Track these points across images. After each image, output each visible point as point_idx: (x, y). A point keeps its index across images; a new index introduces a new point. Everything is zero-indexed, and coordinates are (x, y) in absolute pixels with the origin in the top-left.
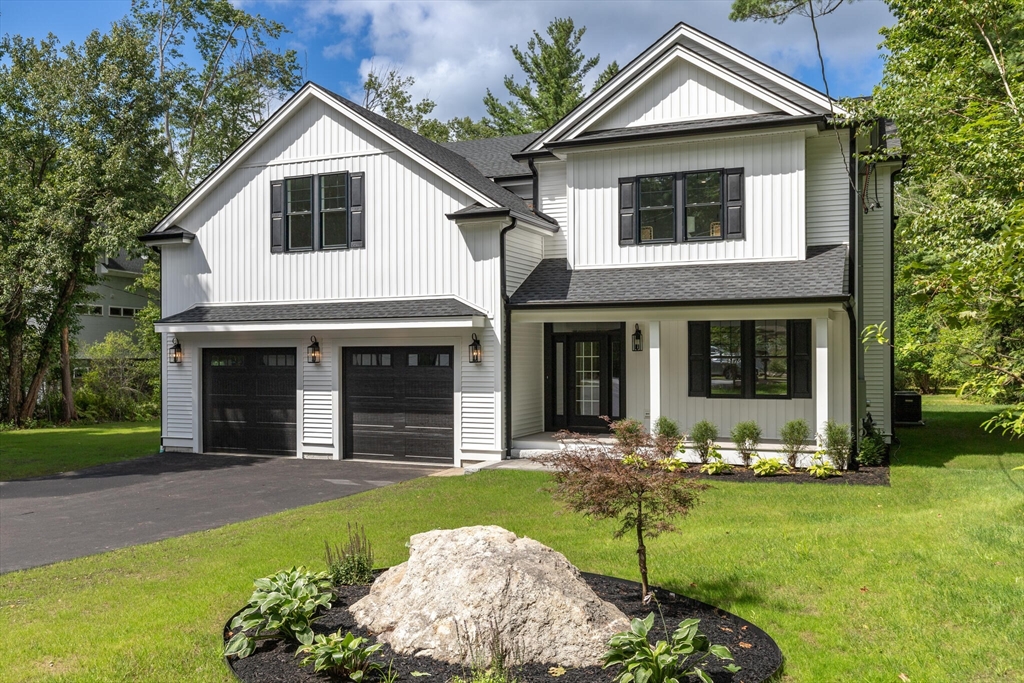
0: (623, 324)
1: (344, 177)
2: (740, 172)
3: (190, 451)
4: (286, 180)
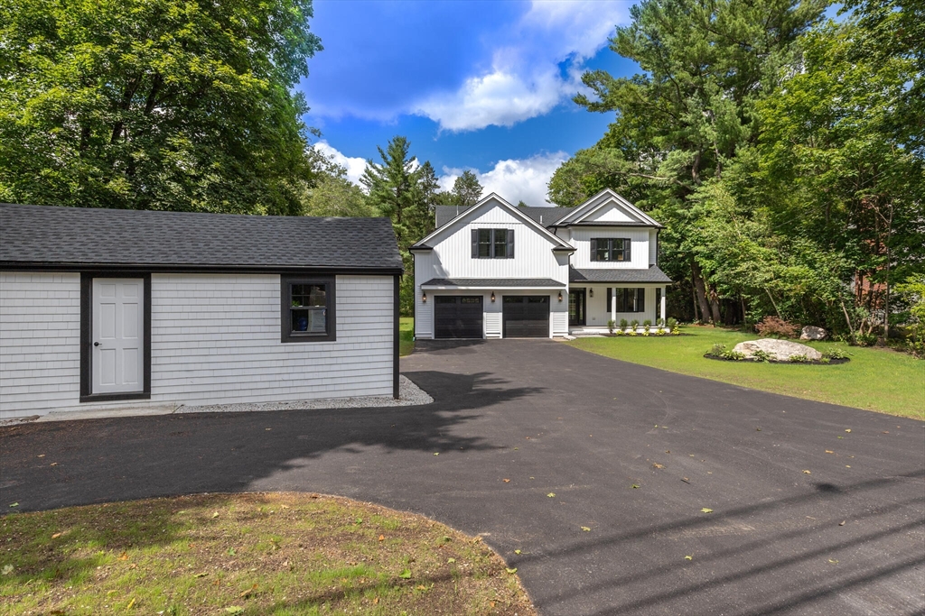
0: (585, 289)
1: (505, 231)
2: (630, 240)
3: (429, 338)
4: (479, 229)
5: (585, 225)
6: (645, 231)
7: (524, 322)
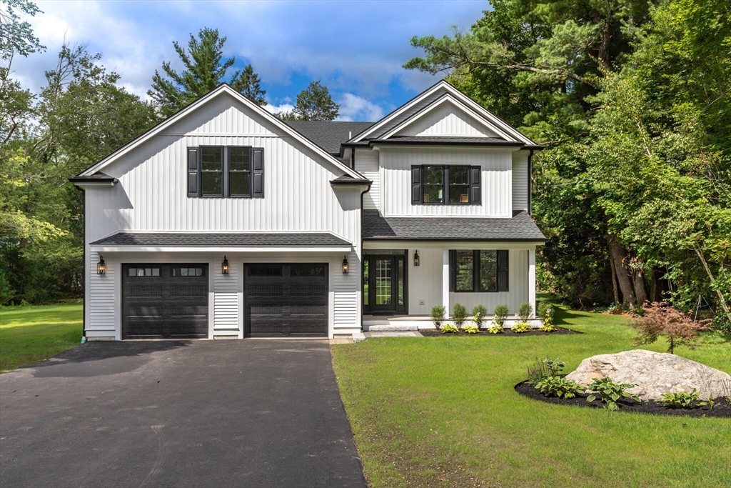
0: (406, 251)
1: (248, 149)
2: (479, 168)
3: (112, 339)
4: (201, 147)
5: (401, 144)
6: (505, 153)
7: (285, 310)
